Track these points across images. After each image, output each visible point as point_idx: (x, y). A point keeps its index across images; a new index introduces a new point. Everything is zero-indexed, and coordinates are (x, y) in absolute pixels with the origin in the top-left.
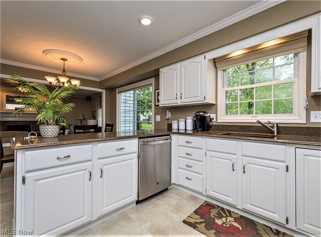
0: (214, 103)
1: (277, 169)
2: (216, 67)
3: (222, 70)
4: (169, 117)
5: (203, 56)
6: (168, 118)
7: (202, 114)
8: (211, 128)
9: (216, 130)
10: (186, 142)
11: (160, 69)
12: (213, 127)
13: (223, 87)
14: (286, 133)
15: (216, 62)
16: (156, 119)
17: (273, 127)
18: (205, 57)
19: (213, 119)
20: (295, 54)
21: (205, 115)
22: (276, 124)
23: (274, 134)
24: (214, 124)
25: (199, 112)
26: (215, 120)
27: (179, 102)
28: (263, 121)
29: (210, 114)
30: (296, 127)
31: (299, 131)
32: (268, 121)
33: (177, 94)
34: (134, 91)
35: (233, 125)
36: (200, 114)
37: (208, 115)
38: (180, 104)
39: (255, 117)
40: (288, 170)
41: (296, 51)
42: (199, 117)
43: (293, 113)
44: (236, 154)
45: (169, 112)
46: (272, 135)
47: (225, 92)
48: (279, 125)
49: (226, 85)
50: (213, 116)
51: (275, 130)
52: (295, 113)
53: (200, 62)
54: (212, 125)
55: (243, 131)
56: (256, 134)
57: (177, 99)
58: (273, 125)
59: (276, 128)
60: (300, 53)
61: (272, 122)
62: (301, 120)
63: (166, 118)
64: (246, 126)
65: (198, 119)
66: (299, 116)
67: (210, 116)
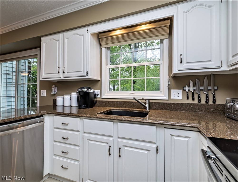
0: (99, 79)
1: (149, 151)
2: (100, 44)
3: (106, 48)
4: (55, 92)
5: (85, 29)
6: (53, 93)
7: (85, 90)
8: (96, 104)
9: (100, 106)
10: (62, 124)
11: (42, 38)
12: (97, 103)
13: (107, 64)
14: (155, 108)
15: (99, 38)
16: (42, 94)
17: (145, 103)
18: (88, 30)
19: (98, 95)
20: (161, 40)
21: (88, 91)
22: (148, 100)
23: (147, 110)
24: (98, 100)
25: (82, 88)
26: (99, 96)
27: (61, 77)
28: (137, 98)
29: (94, 90)
30: (162, 103)
31: (164, 106)
32: (142, 98)
33: (59, 68)
34: (16, 61)
35: (115, 101)
36: (83, 90)
37: (92, 91)
38: (62, 78)
39: (132, 93)
40: (158, 152)
41: (162, 38)
42: (82, 94)
43: (160, 91)
44: (113, 136)
45: (55, 86)
46: (145, 111)
47: (108, 69)
48: (151, 101)
49: (109, 63)
50: (97, 92)
51: (147, 105)
52: (161, 91)
53: (83, 35)
54: (97, 101)
55: (123, 107)
56: (133, 109)
57: (59, 73)
58: (146, 101)
59: (148, 104)
60: (164, 40)
61: (144, 98)
62: (165, 97)
63: (51, 93)
64: (126, 102)
65: (81, 95)
66: (164, 93)
67: (94, 92)
